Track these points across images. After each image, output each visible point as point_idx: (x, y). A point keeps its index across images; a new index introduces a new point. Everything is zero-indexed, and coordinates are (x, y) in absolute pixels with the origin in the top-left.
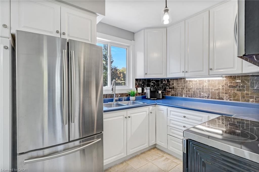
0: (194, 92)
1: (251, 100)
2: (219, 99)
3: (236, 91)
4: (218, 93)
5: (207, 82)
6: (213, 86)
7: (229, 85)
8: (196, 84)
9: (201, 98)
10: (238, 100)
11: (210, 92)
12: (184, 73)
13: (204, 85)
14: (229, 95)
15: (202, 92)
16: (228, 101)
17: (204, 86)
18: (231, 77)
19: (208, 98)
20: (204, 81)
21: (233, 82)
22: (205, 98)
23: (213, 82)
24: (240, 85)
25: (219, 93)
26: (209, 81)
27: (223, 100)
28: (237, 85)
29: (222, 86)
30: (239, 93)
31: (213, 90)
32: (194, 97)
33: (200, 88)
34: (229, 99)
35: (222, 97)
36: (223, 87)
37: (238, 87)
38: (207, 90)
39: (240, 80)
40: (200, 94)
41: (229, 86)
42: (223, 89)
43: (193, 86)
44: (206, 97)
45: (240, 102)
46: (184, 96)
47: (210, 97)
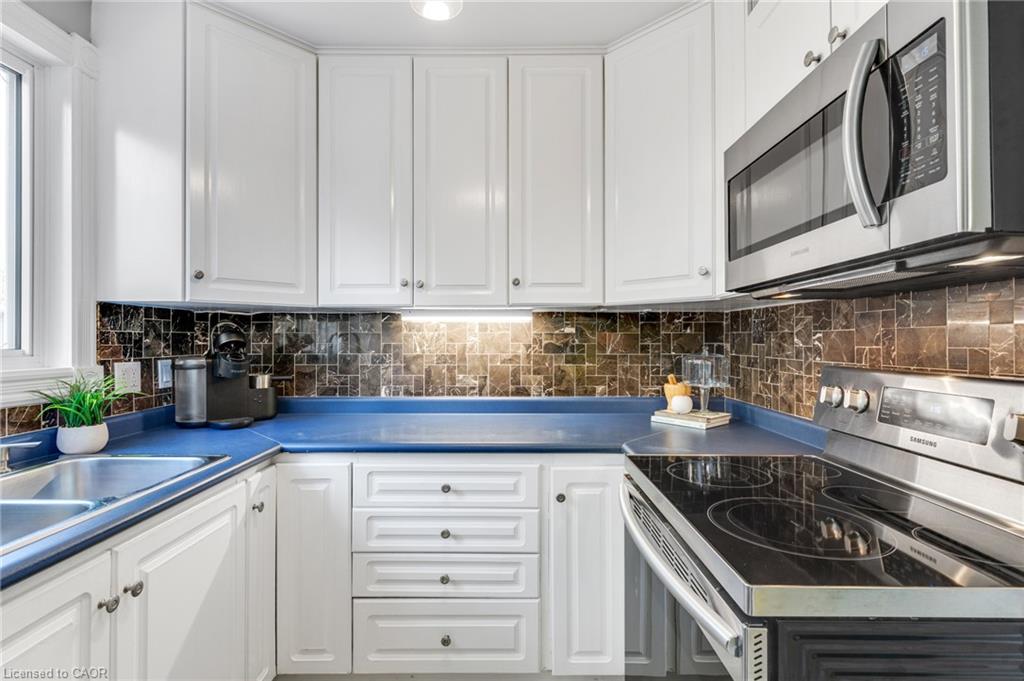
0: (428, 372)
1: (599, 389)
2: (518, 392)
3: (562, 364)
4: (513, 371)
5: (477, 331)
6: (498, 348)
7: (547, 342)
8: (438, 339)
9: (455, 394)
10: (568, 392)
11: (486, 370)
12: (408, 290)
13: (468, 344)
14: (545, 378)
15: (460, 372)
16: (544, 398)
17: (464, 347)
18: (550, 314)
19: (481, 395)
20: (468, 327)
21: (557, 332)
22: (472, 395)
23: (497, 334)
24: (574, 342)
25: (516, 373)
26: (483, 328)
27: (529, 395)
28: (566, 344)
29: (525, 345)
30: (571, 368)
31: (499, 364)
32: (428, 394)
33: (453, 357)
34: (545, 389)
35: (527, 386)
36: (527, 350)
37: (568, 349)
38: (477, 363)
39: (572, 326)
40: (453, 380)
41: (546, 345)
42: (528, 356)
43: (425, 348)
44: (474, 388)
45: (575, 398)
46: (383, 395)
47: (488, 389)
